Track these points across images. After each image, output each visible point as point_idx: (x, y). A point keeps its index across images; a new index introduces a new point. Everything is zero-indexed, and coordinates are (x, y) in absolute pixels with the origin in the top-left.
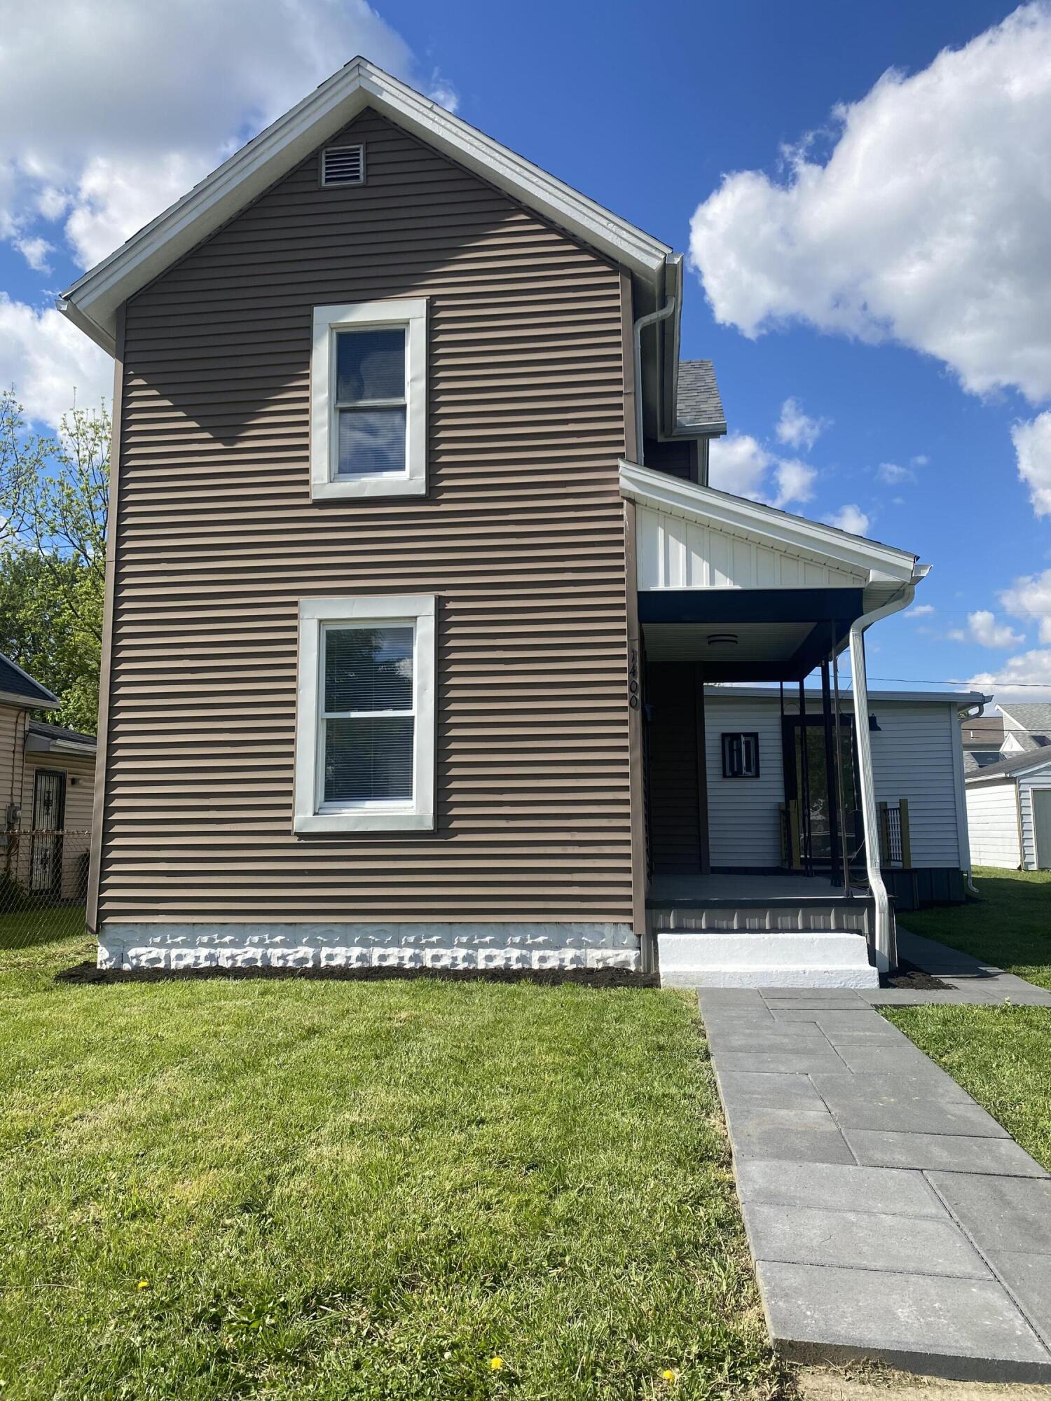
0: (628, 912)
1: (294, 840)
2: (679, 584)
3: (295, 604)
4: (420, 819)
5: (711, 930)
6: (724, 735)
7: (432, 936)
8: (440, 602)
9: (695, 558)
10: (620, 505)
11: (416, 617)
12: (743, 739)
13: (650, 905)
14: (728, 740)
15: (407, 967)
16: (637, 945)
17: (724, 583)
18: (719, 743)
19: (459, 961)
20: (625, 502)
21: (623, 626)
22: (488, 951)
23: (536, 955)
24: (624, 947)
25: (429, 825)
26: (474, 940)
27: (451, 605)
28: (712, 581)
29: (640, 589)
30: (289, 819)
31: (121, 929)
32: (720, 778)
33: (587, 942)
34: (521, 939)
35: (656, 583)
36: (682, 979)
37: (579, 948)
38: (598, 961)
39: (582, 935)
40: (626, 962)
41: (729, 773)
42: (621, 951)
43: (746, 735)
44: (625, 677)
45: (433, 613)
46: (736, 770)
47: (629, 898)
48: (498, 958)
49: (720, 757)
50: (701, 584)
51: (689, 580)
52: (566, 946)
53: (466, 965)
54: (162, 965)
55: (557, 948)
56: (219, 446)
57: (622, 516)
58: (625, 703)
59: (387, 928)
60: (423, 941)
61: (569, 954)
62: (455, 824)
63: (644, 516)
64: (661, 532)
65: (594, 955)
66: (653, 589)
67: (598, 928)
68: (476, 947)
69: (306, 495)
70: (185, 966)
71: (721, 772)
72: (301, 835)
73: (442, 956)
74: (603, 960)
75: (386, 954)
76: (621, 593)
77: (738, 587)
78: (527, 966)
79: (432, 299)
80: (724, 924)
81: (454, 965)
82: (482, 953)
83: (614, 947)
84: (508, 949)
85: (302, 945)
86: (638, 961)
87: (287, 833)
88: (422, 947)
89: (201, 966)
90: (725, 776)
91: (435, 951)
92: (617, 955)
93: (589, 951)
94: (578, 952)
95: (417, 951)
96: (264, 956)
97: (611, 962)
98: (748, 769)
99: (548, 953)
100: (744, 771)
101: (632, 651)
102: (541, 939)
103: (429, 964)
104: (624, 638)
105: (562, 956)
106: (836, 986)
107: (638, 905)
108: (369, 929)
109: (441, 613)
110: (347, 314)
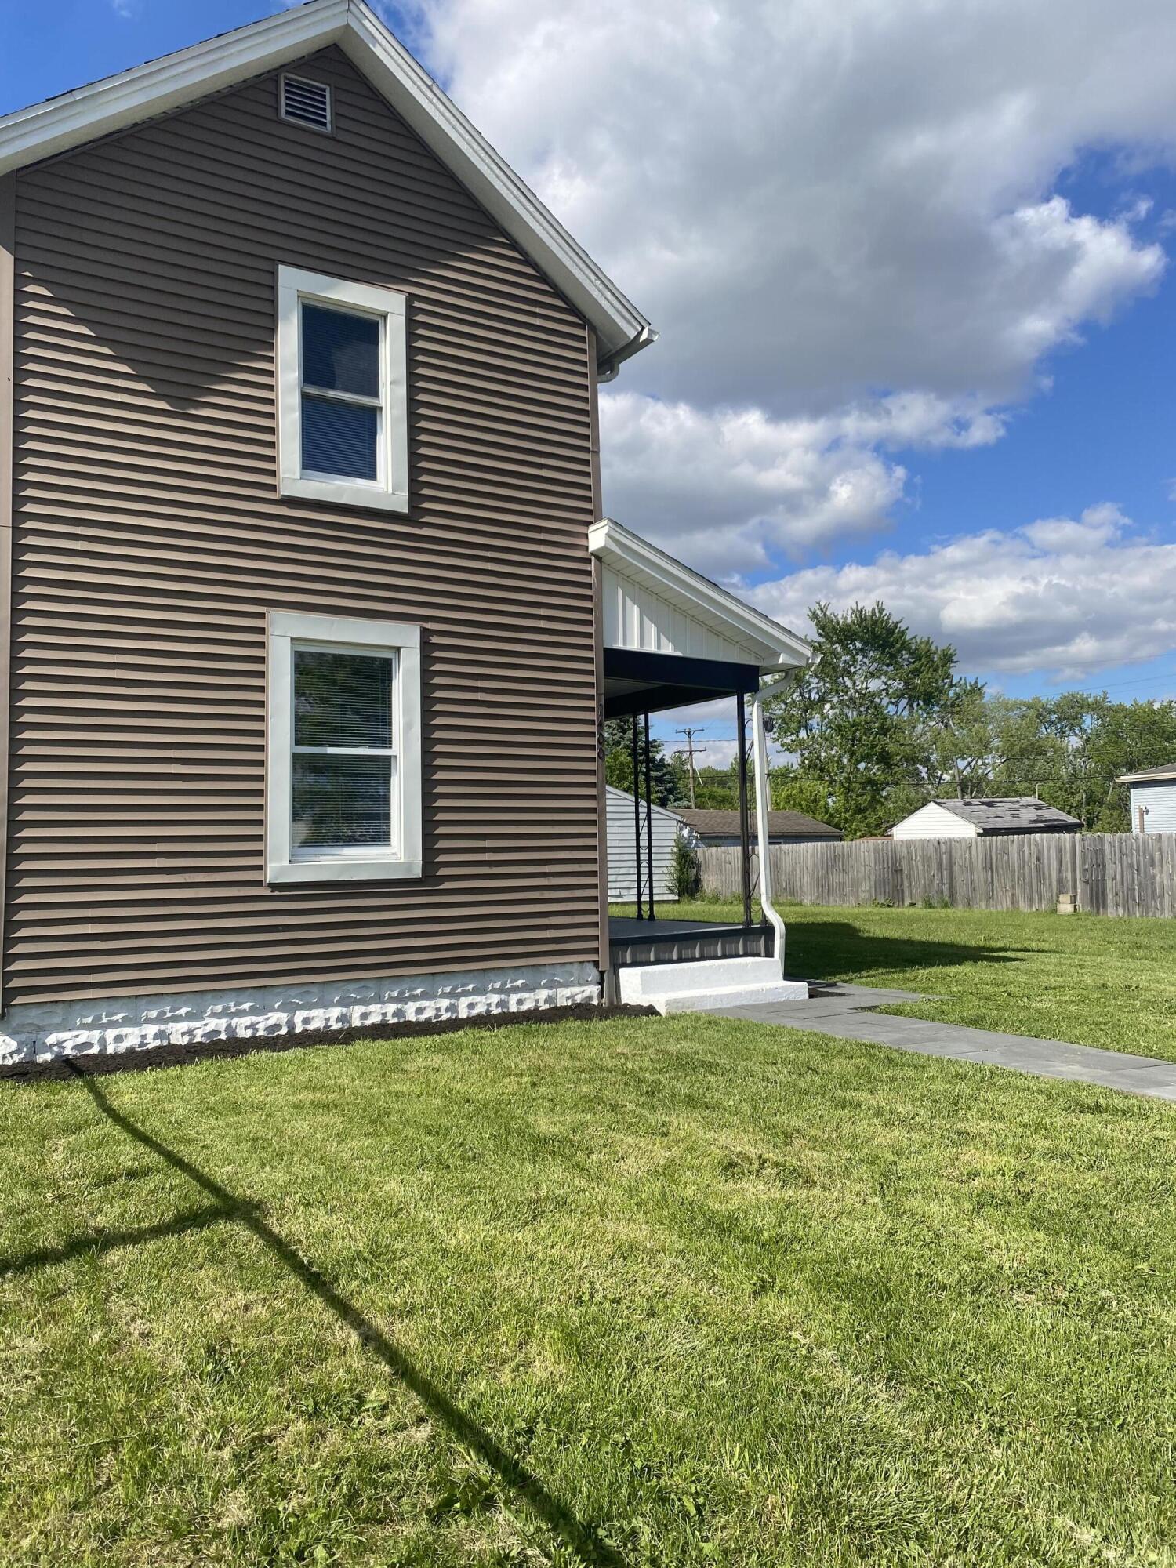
0: (596, 951)
1: (268, 892)
2: (634, 646)
3: (262, 616)
4: (409, 866)
5: (658, 962)
7: (416, 989)
8: (424, 631)
9: (646, 620)
10: (588, 561)
11: (398, 649)
13: (614, 942)
15: (390, 1023)
16: (598, 980)
17: (668, 649)
19: (442, 1012)
20: (593, 558)
21: (592, 679)
22: (470, 999)
23: (514, 998)
24: (588, 983)
25: (417, 873)
26: (458, 988)
27: (435, 640)
28: (659, 646)
29: (607, 646)
30: (260, 868)
31: (34, 1012)
33: (559, 982)
34: (502, 985)
35: (616, 641)
37: (551, 988)
38: (568, 998)
39: (554, 975)
40: (591, 998)
42: (585, 988)
44: (593, 728)
45: (419, 646)
47: (597, 938)
48: (479, 1005)
50: (651, 648)
51: (642, 642)
52: (540, 987)
53: (449, 1015)
54: (95, 1050)
55: (532, 990)
57: (591, 572)
58: (594, 754)
59: (370, 984)
60: (407, 995)
61: (543, 994)
62: (443, 872)
63: (607, 575)
64: (620, 592)
65: (564, 993)
66: (615, 647)
67: (568, 968)
68: (458, 996)
69: (273, 488)
70: (127, 1049)
72: (274, 886)
73: (425, 1008)
74: (572, 997)
75: (368, 1011)
76: (590, 648)
77: (679, 654)
78: (505, 1010)
79: (410, 298)
80: (667, 957)
81: (437, 1016)
82: (464, 1002)
83: (580, 984)
84: (488, 995)
85: (273, 1010)
86: (601, 995)
87: (259, 883)
88: (405, 1001)
89: (150, 1046)
91: (418, 1004)
92: (583, 992)
93: (559, 990)
94: (550, 992)
95: (400, 1006)
96: (229, 1026)
97: (578, 999)
99: (525, 995)
101: (599, 705)
102: (519, 983)
103: (413, 1019)
104: (593, 691)
105: (537, 998)
107: (603, 945)
108: (351, 987)
109: (426, 646)
110: (329, 288)
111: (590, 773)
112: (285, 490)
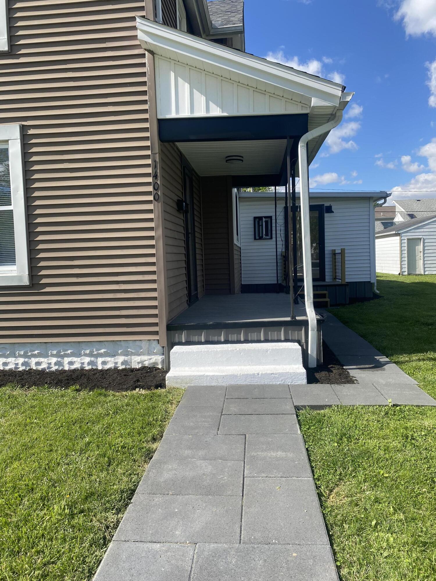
0: (156, 333)
2: (185, 114)
4: (20, 278)
5: (208, 342)
6: (255, 218)
7: (34, 351)
8: (23, 129)
9: (196, 92)
10: (143, 56)
11: (7, 141)
12: (264, 219)
13: (170, 328)
14: (257, 220)
15: (20, 369)
16: (162, 353)
17: (216, 112)
18: (252, 222)
19: (53, 365)
20: (146, 53)
21: (148, 143)
22: (70, 359)
23: (100, 360)
24: (156, 354)
25: (26, 281)
26: (61, 352)
27: (31, 132)
28: (208, 110)
29: (160, 117)
32: (253, 240)
33: (131, 352)
34: (90, 351)
35: (170, 112)
36: (179, 381)
37: (127, 355)
38: (139, 363)
39: (128, 347)
40: (156, 363)
41: (257, 238)
42: (153, 357)
43: (265, 217)
44: (150, 180)
45: (19, 137)
46: (261, 236)
47: (156, 324)
48: (76, 363)
49: (253, 230)
50: (201, 113)
51: (192, 110)
52: (118, 355)
53: (57, 367)
55: (114, 356)
57: (145, 63)
58: (151, 198)
59: (7, 346)
60: (29, 354)
61: (120, 359)
62: (44, 281)
63: (161, 64)
64: (172, 75)
65: (136, 359)
66: (168, 117)
67: (138, 343)
68: (63, 357)
71: (253, 237)
73: (42, 362)
74: (142, 362)
75: (7, 361)
76: (145, 120)
77: (225, 114)
78: (94, 367)
80: (216, 338)
81: (49, 368)
82: (66, 360)
83: (149, 354)
84: (82, 357)
86: (163, 362)
88: (29, 357)
90: (255, 239)
91: (37, 360)
92: (150, 359)
93: (133, 357)
94: (126, 358)
95: (26, 360)
97: (146, 364)
98: (267, 235)
99: (108, 359)
100: (264, 236)
101: (154, 161)
102: (102, 351)
103: (34, 368)
104: (149, 152)
105: (116, 361)
106: (278, 383)
107: (162, 329)
109: (25, 137)
111: (150, 211)
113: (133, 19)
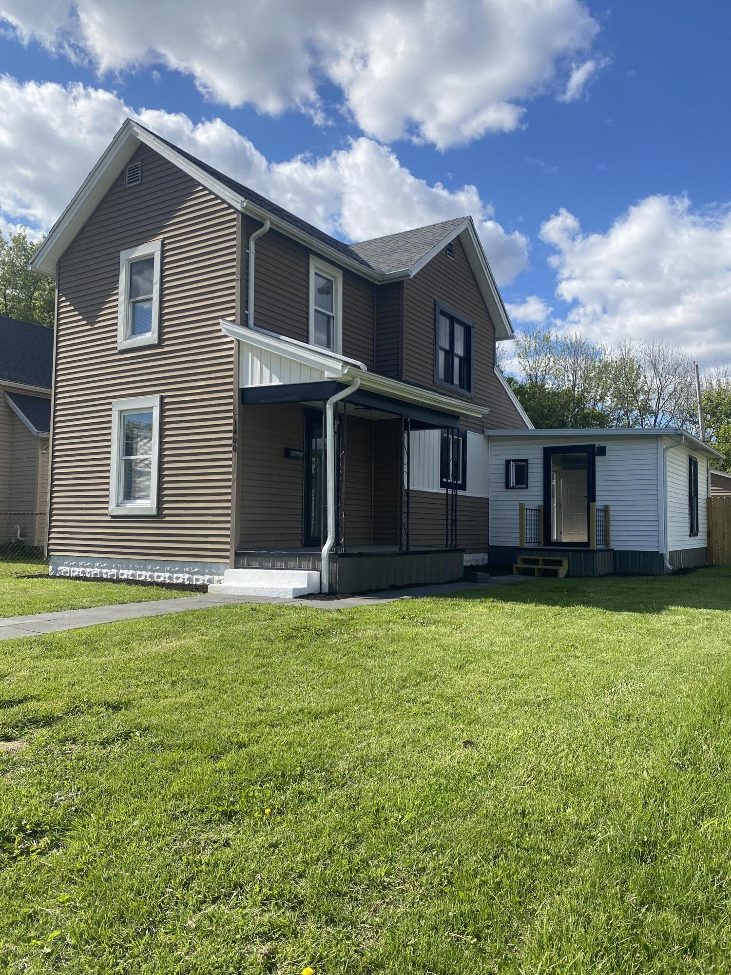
0: (227, 557)
1: (109, 518)
2: (257, 384)
3: (110, 403)
4: (151, 508)
5: (261, 568)
7: (157, 566)
8: (162, 398)
9: (264, 367)
10: (232, 342)
11: (152, 407)
13: (236, 554)
15: (149, 581)
17: (276, 382)
19: (167, 579)
20: (234, 340)
21: (231, 407)
22: (177, 575)
23: (195, 577)
25: (154, 512)
26: (172, 569)
27: (166, 400)
28: (271, 381)
29: (241, 387)
30: (107, 508)
31: (56, 558)
32: (504, 489)
33: (213, 572)
34: (189, 569)
35: (247, 383)
37: (211, 575)
39: (211, 568)
43: (521, 460)
44: (231, 435)
45: (159, 405)
47: (227, 550)
48: (181, 578)
50: (266, 383)
51: (261, 382)
52: (206, 574)
53: (169, 581)
54: (68, 575)
55: (203, 574)
56: (89, 327)
57: (234, 348)
58: (231, 449)
59: (141, 561)
60: (154, 569)
61: (206, 577)
62: (166, 512)
64: (250, 354)
65: (216, 578)
66: (246, 386)
67: (218, 565)
68: (173, 573)
69: (115, 348)
70: (75, 575)
71: (504, 485)
72: (112, 516)
73: (160, 576)
75: (141, 574)
76: (231, 390)
77: (281, 384)
78: (191, 583)
79: (164, 239)
80: (266, 565)
81: (165, 581)
82: (175, 575)
84: (184, 574)
85: (113, 568)
87: (106, 515)
88: (154, 571)
89: (80, 576)
90: (507, 486)
91: (158, 574)
95: (152, 573)
96: (100, 572)
99: (200, 577)
101: (235, 421)
102: (196, 570)
103: (156, 580)
104: (231, 414)
105: (204, 579)
107: (232, 554)
108: (136, 562)
109: (162, 404)
110: (132, 253)
111: (230, 459)
112: (121, 347)
113: (218, 324)
